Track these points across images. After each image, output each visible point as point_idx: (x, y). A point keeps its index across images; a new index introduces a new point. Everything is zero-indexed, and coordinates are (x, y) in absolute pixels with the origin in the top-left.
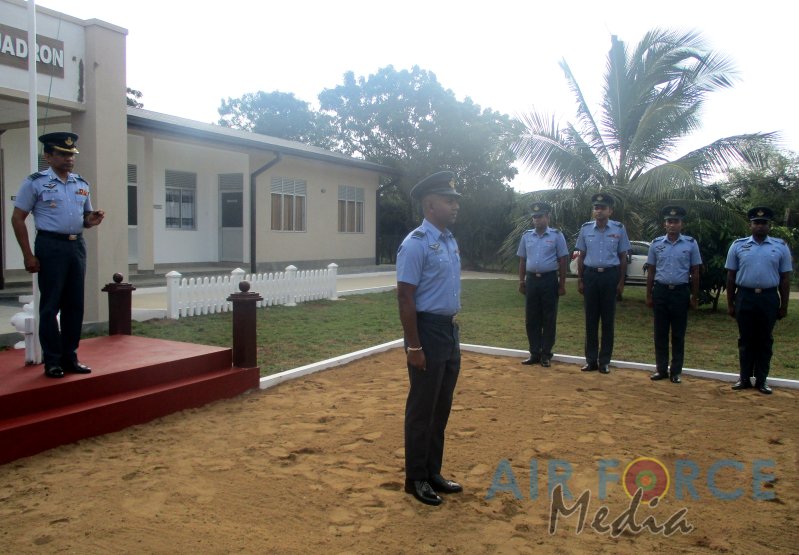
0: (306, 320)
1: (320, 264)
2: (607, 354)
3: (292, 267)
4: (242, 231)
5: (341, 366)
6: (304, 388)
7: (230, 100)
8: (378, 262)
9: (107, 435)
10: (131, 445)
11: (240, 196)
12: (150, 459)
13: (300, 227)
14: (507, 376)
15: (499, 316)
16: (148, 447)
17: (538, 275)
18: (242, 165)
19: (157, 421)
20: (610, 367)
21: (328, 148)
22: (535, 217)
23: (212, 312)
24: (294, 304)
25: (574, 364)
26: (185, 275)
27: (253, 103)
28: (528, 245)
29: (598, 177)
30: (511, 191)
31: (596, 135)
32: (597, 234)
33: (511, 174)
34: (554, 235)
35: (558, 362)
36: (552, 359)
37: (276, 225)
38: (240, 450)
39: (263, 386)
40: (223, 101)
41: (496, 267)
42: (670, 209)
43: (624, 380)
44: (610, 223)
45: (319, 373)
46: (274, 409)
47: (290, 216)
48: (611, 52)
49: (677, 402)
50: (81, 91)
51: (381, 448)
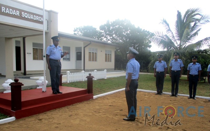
0: (100, 83)
1: (102, 70)
2: (177, 92)
3: (96, 70)
4: (81, 61)
5: (111, 94)
6: (104, 99)
7: (76, 28)
8: (115, 69)
9: (62, 108)
10: (68, 110)
11: (81, 53)
12: (73, 113)
13: (96, 61)
14: (151, 97)
15: (148, 83)
16: (72, 110)
17: (159, 72)
18: (81, 45)
19: (72, 105)
20: (178, 95)
21: (102, 40)
22: (159, 58)
23: (77, 81)
24: (96, 80)
25: (169, 95)
26: (71, 72)
27: (82, 29)
28: (157, 65)
29: (174, 48)
30: (150, 51)
31: (173, 37)
32: (175, 62)
33: (150, 46)
34: (163, 63)
35: (164, 94)
36: (162, 93)
37: (90, 60)
38: (93, 111)
39: (94, 98)
40: (75, 28)
41: (145, 71)
42: (194, 56)
43: (181, 98)
44: (178, 60)
45: (106, 96)
46: (98, 103)
47: (93, 58)
48: (177, 15)
49: (196, 104)
50: (48, 27)
51: (125, 112)
